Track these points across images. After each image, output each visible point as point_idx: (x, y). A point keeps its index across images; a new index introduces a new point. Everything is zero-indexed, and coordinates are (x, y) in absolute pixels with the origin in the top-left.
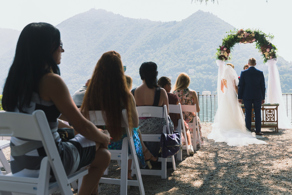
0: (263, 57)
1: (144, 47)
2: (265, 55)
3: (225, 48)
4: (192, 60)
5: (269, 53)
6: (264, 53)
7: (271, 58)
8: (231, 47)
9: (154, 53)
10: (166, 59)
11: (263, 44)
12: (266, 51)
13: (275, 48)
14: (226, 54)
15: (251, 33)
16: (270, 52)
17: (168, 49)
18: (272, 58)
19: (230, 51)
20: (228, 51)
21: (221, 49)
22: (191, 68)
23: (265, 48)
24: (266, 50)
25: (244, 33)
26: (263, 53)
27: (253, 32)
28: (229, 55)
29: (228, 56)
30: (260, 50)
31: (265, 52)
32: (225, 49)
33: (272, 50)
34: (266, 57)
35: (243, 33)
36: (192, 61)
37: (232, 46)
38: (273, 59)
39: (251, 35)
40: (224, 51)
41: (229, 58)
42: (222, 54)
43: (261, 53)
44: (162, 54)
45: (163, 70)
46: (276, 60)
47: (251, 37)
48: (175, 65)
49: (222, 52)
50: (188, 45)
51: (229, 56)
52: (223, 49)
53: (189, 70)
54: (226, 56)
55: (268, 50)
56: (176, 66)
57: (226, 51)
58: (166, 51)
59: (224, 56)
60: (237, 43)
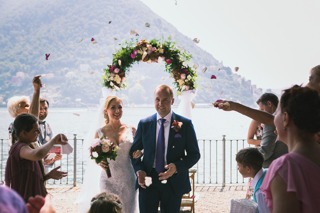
0: (176, 85)
1: (9, 25)
2: (178, 83)
3: (117, 69)
4: (85, 50)
5: (185, 82)
6: (178, 81)
7: (187, 89)
8: (127, 68)
9: (26, 37)
10: (45, 45)
11: (176, 67)
12: (180, 78)
13: (192, 74)
14: (118, 79)
15: (157, 48)
16: (185, 79)
17: (49, 31)
18: (189, 89)
19: (125, 74)
20: (122, 75)
21: (111, 70)
22: (83, 62)
23: (178, 73)
24: (180, 76)
25: (148, 46)
26: (176, 81)
27: (161, 46)
28: (123, 80)
29: (121, 81)
30: (171, 76)
31: (178, 79)
32: (116, 71)
33: (189, 77)
34: (179, 87)
35: (146, 46)
36: (86, 52)
37: (128, 66)
38: (190, 91)
39: (158, 51)
40: (116, 74)
41: (124, 85)
42: (112, 79)
43: (173, 80)
44: (39, 39)
45: (40, 63)
46: (194, 92)
47: (158, 54)
48: (59, 56)
49: (112, 75)
50: (80, 27)
51: (124, 82)
52: (114, 70)
53: (81, 65)
54: (118, 82)
55: (183, 76)
56: (60, 58)
57: (118, 74)
58: (45, 34)
59: (115, 83)
60: (136, 61)
